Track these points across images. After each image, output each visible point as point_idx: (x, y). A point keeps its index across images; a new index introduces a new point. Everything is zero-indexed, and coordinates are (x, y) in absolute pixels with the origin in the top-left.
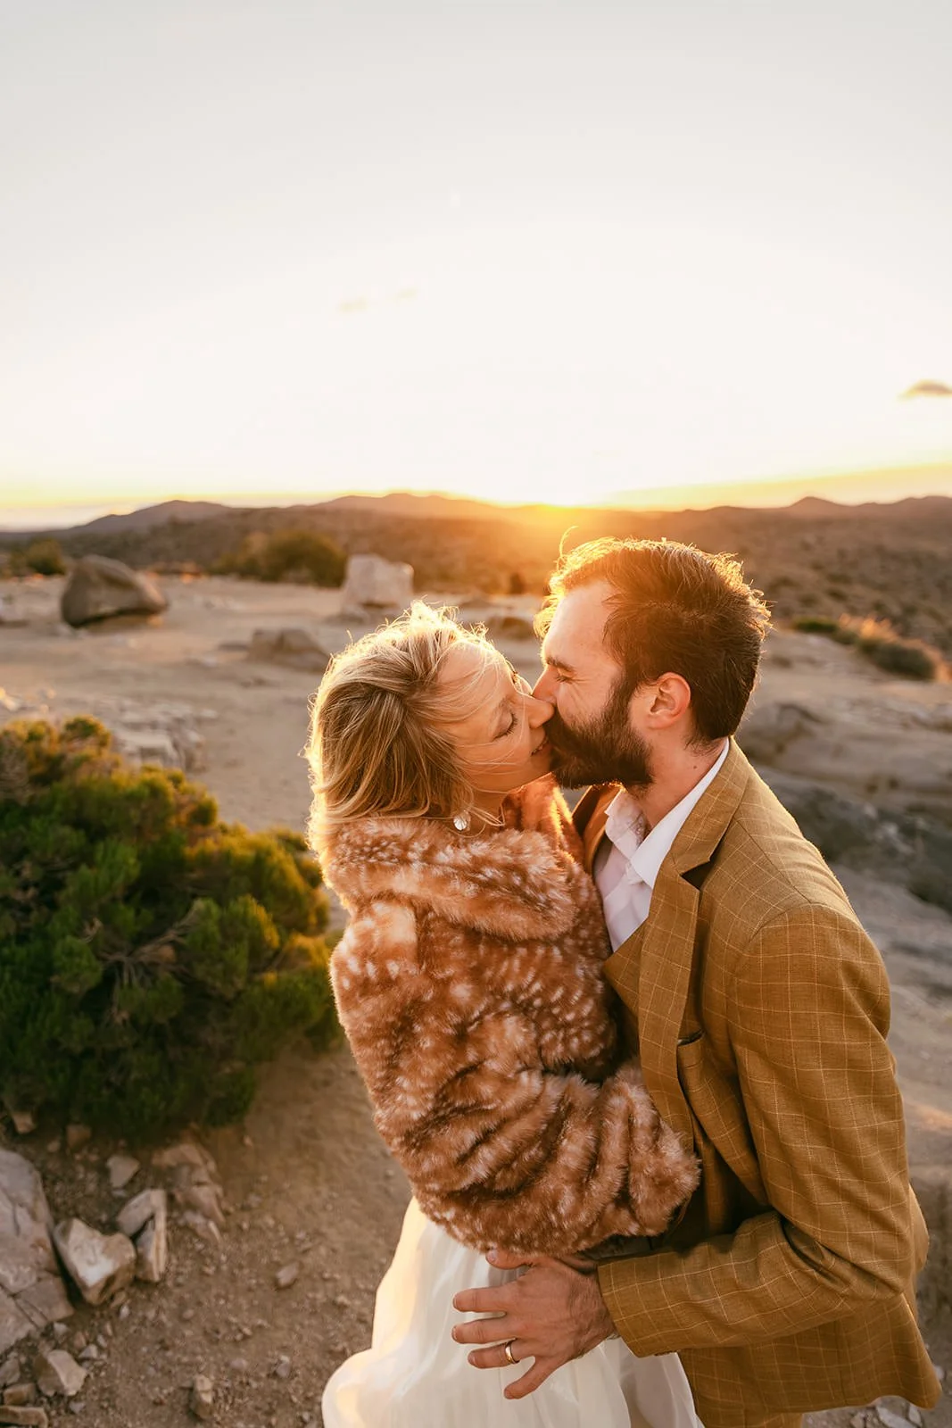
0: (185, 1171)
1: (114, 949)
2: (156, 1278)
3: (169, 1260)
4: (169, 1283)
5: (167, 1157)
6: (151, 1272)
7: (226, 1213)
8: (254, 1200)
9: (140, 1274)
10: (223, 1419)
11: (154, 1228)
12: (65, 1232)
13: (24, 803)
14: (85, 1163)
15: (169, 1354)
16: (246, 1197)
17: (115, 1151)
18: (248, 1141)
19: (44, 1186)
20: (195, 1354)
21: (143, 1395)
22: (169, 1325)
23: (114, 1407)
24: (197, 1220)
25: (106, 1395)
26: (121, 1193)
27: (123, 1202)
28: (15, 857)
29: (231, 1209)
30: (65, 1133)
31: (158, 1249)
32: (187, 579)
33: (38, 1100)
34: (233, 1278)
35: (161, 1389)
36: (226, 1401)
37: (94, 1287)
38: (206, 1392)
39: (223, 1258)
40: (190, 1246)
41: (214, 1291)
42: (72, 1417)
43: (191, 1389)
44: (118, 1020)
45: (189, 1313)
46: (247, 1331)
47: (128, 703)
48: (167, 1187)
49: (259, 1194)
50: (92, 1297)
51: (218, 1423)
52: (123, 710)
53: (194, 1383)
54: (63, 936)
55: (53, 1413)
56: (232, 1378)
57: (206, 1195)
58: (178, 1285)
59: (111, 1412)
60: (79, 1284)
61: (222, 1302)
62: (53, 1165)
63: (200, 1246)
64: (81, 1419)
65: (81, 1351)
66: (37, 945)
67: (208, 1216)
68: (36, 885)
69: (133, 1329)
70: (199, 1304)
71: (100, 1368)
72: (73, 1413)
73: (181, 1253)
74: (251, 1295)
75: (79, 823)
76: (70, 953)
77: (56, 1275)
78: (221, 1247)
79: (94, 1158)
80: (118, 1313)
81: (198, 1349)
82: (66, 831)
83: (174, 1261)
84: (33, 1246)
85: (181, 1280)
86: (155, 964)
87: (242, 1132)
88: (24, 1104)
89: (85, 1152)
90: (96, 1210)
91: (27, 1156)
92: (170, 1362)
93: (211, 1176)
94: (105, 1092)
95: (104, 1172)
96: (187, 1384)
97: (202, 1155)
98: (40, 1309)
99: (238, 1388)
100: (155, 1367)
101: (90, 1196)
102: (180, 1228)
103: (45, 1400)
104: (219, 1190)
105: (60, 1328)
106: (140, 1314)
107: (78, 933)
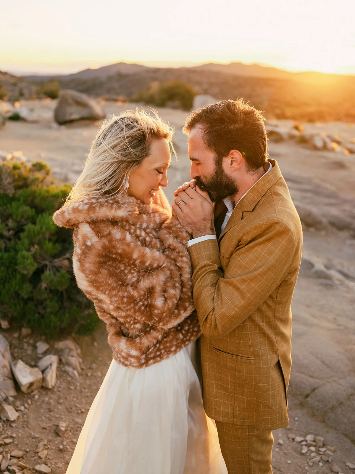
0: (67, 351)
1: (44, 259)
2: (50, 387)
3: (57, 382)
4: (55, 390)
5: (61, 345)
6: (48, 384)
7: (82, 369)
8: (94, 366)
9: (44, 385)
10: (68, 437)
11: (51, 368)
12: (15, 364)
13: (11, 196)
14: (28, 343)
15: (51, 413)
16: (91, 364)
17: (40, 340)
18: (95, 344)
19: (10, 349)
20: (61, 415)
21: (39, 425)
22: (53, 404)
23: (28, 427)
24: (69, 369)
25: (26, 423)
26: (41, 356)
27: (40, 358)
28: (6, 218)
29: (84, 368)
30: (20, 330)
31: (52, 376)
32: (119, 104)
33: (10, 315)
34: (81, 392)
35: (47, 424)
36: (71, 431)
37: (25, 385)
38: (63, 427)
39: (78, 384)
40: (65, 378)
41: (73, 395)
42: (11, 428)
43: (58, 426)
44: (43, 287)
45: (61, 401)
46: (83, 410)
47: (77, 161)
48: (60, 356)
49: (97, 364)
50: (24, 389)
51: (66, 438)
52: (73, 164)
53: (59, 423)
54: (22, 250)
55: (5, 426)
56: (74, 425)
57: (75, 360)
58: (59, 391)
59: (26, 428)
60: (19, 384)
61: (75, 399)
62: (15, 342)
63: (69, 379)
64: (15, 429)
65: (18, 407)
66: (12, 254)
67: (74, 368)
68: (13, 229)
69: (39, 403)
70: (66, 399)
71: (24, 414)
72: (12, 427)
73: (62, 380)
74: (87, 399)
75: (33, 206)
76: (24, 257)
77: (10, 379)
78: (78, 380)
79: (31, 342)
80: (34, 397)
81: (63, 413)
82: (27, 208)
83: (59, 382)
84: (2, 367)
85: (60, 389)
86: (61, 267)
87: (94, 340)
88: (5, 317)
89: (28, 339)
90: (30, 361)
91: (5, 337)
92: (51, 416)
93: (78, 354)
94: (37, 315)
95: (35, 347)
96: (56, 424)
97: (75, 347)
98: (4, 391)
99: (76, 428)
100: (46, 417)
101: (28, 355)
102: (62, 371)
103: (2, 421)
104: (81, 360)
105: (11, 399)
106: (43, 399)
107: (28, 250)
